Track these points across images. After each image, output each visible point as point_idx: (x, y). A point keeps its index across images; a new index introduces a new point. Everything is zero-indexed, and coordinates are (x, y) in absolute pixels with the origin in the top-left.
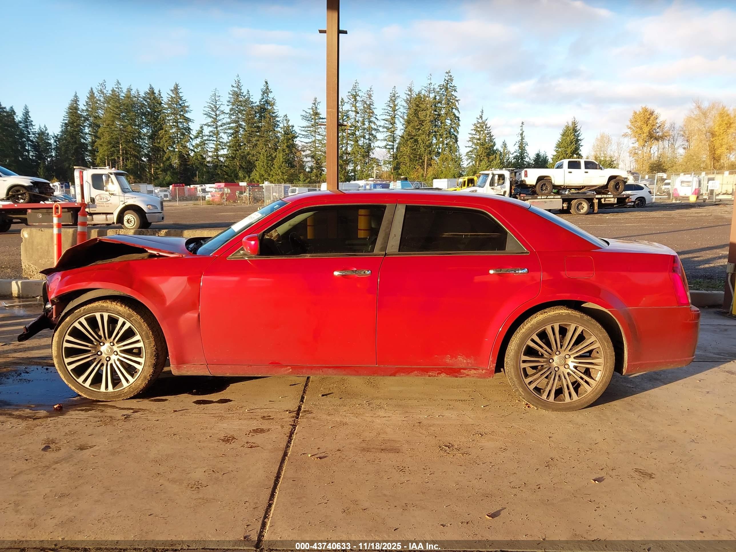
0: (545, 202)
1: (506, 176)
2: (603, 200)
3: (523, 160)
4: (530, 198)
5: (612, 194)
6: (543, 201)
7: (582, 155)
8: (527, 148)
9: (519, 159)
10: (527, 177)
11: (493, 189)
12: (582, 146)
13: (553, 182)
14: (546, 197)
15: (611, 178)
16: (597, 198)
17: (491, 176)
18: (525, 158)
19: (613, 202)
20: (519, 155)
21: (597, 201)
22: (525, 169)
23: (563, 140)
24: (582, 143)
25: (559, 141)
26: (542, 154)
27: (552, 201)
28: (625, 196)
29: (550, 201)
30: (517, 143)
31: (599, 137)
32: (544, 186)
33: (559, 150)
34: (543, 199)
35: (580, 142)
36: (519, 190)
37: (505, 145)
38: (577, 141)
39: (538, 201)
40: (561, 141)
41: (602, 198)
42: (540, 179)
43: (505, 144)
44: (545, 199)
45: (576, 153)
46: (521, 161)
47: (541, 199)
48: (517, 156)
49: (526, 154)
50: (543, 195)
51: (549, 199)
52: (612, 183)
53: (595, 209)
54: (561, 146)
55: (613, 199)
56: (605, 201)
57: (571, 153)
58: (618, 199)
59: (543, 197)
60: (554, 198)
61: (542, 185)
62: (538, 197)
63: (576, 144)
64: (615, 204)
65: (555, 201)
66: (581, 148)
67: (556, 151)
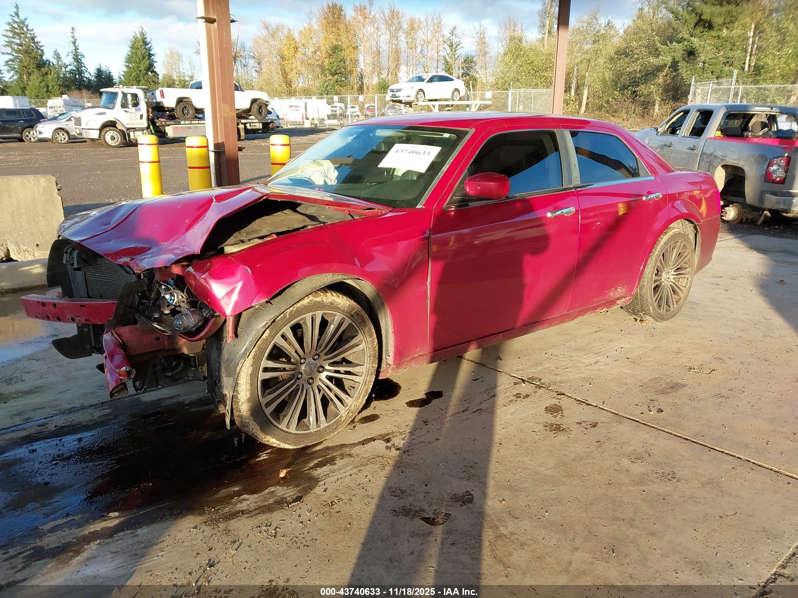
0: (190, 128)
1: (139, 96)
2: (248, 125)
3: (82, 76)
4: (173, 123)
5: (257, 118)
6: (187, 127)
7: (158, 73)
8: (83, 60)
9: (76, 74)
10: (164, 97)
11: (126, 111)
12: (155, 62)
13: (194, 105)
14: (190, 122)
15: (254, 101)
16: (242, 124)
17: (120, 96)
18: (84, 74)
19: (258, 127)
20: (75, 68)
21: (243, 126)
22: (160, 89)
23: (133, 53)
24: (155, 58)
25: (128, 55)
26: (104, 68)
27: (196, 127)
28: (269, 121)
29: (195, 127)
30: (70, 54)
31: (168, 52)
32: (185, 109)
33: (130, 65)
34: (187, 124)
35: (153, 57)
36: (156, 113)
37: (57, 56)
38: (150, 55)
39: (182, 127)
40: (130, 54)
41: (247, 123)
42: (180, 101)
43: (58, 54)
44: (189, 124)
45: (151, 70)
46: (79, 77)
47: (185, 124)
48: (73, 70)
49: (83, 68)
50: (185, 119)
51: (193, 124)
52: (255, 106)
53: (241, 135)
54: (132, 60)
55: (257, 124)
56: (250, 126)
57: (145, 70)
58: (263, 124)
59: (186, 122)
60: (199, 124)
61: (183, 108)
62: (182, 122)
63: (149, 59)
64: (260, 130)
65: (200, 127)
66: (155, 64)
67: (127, 67)
